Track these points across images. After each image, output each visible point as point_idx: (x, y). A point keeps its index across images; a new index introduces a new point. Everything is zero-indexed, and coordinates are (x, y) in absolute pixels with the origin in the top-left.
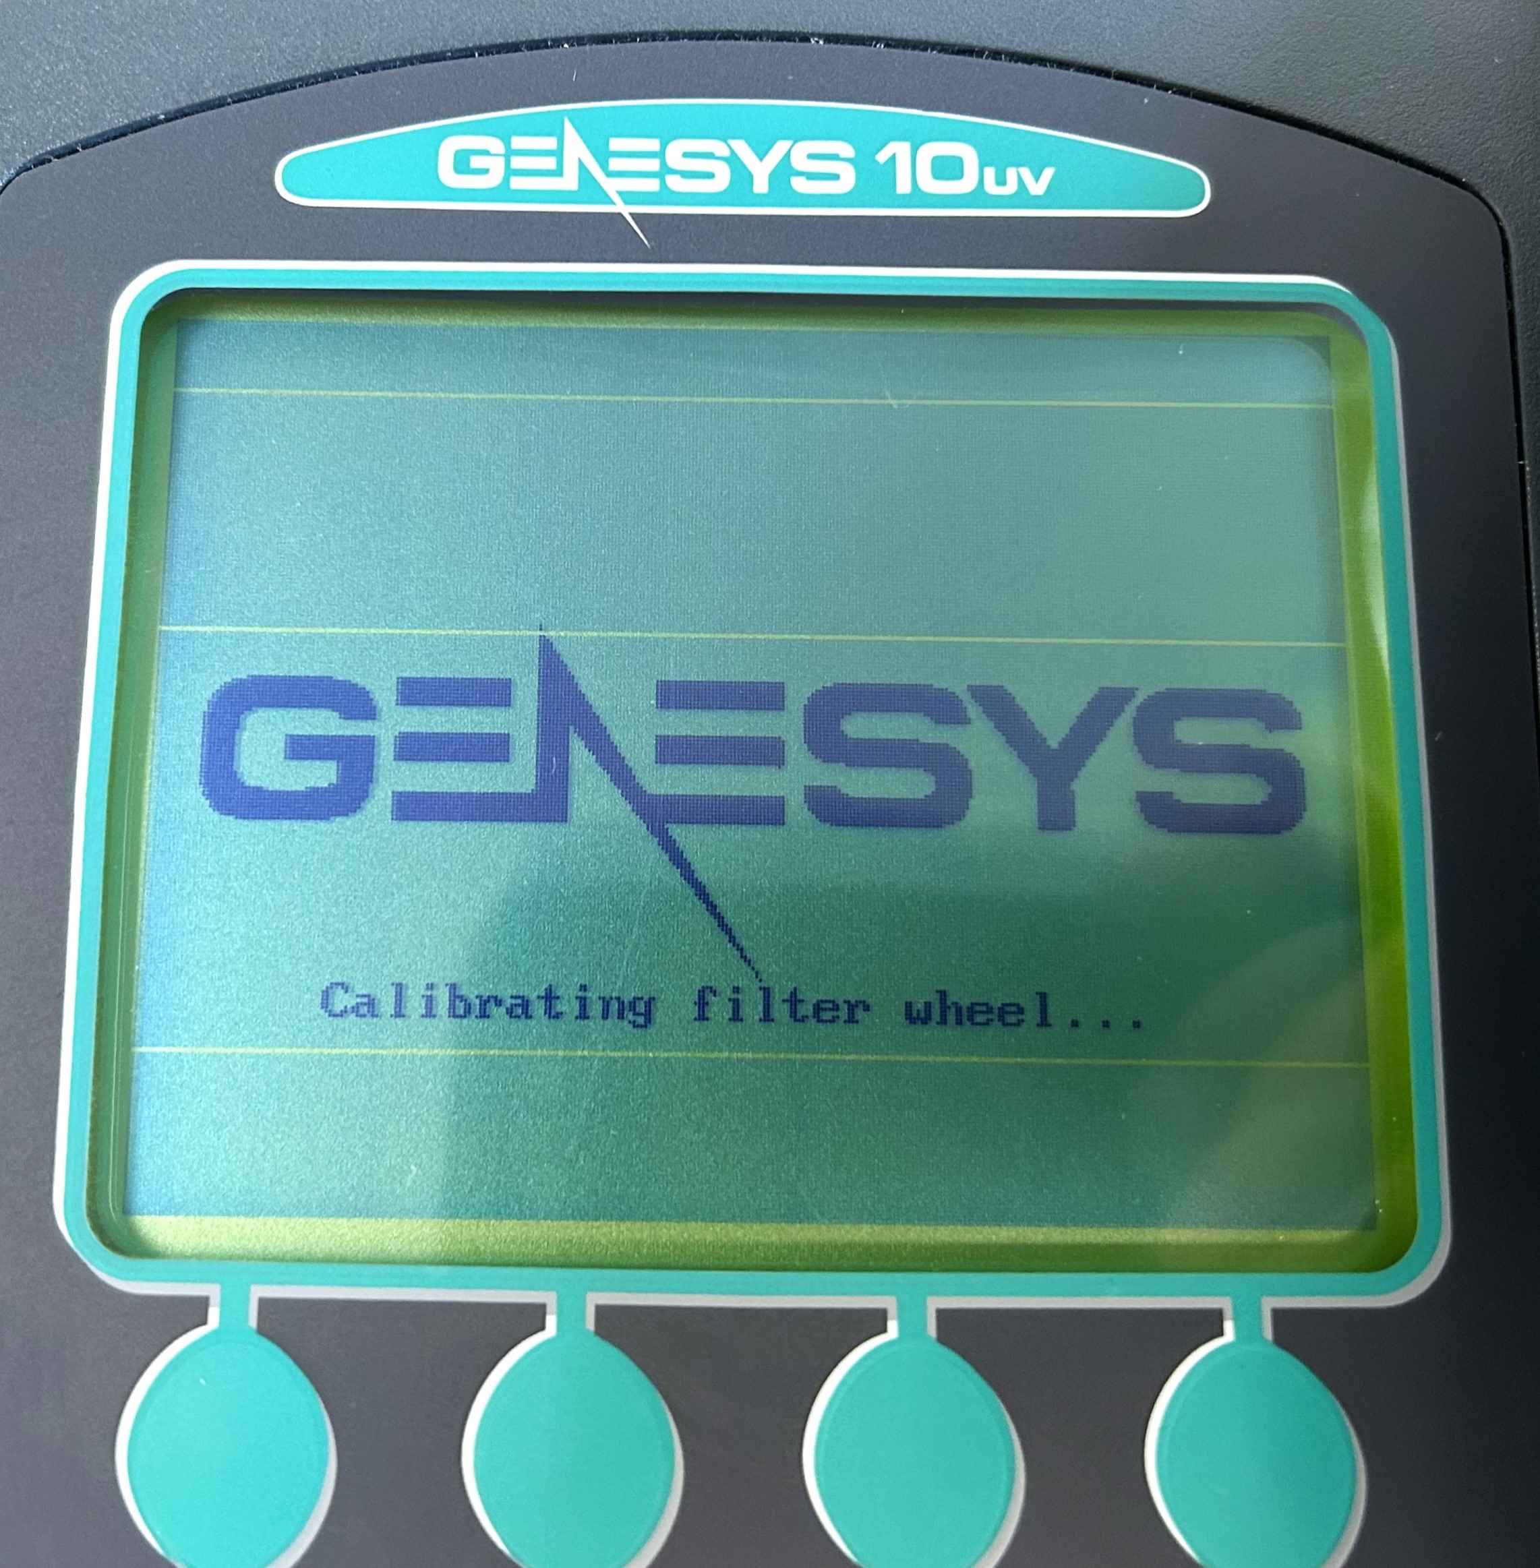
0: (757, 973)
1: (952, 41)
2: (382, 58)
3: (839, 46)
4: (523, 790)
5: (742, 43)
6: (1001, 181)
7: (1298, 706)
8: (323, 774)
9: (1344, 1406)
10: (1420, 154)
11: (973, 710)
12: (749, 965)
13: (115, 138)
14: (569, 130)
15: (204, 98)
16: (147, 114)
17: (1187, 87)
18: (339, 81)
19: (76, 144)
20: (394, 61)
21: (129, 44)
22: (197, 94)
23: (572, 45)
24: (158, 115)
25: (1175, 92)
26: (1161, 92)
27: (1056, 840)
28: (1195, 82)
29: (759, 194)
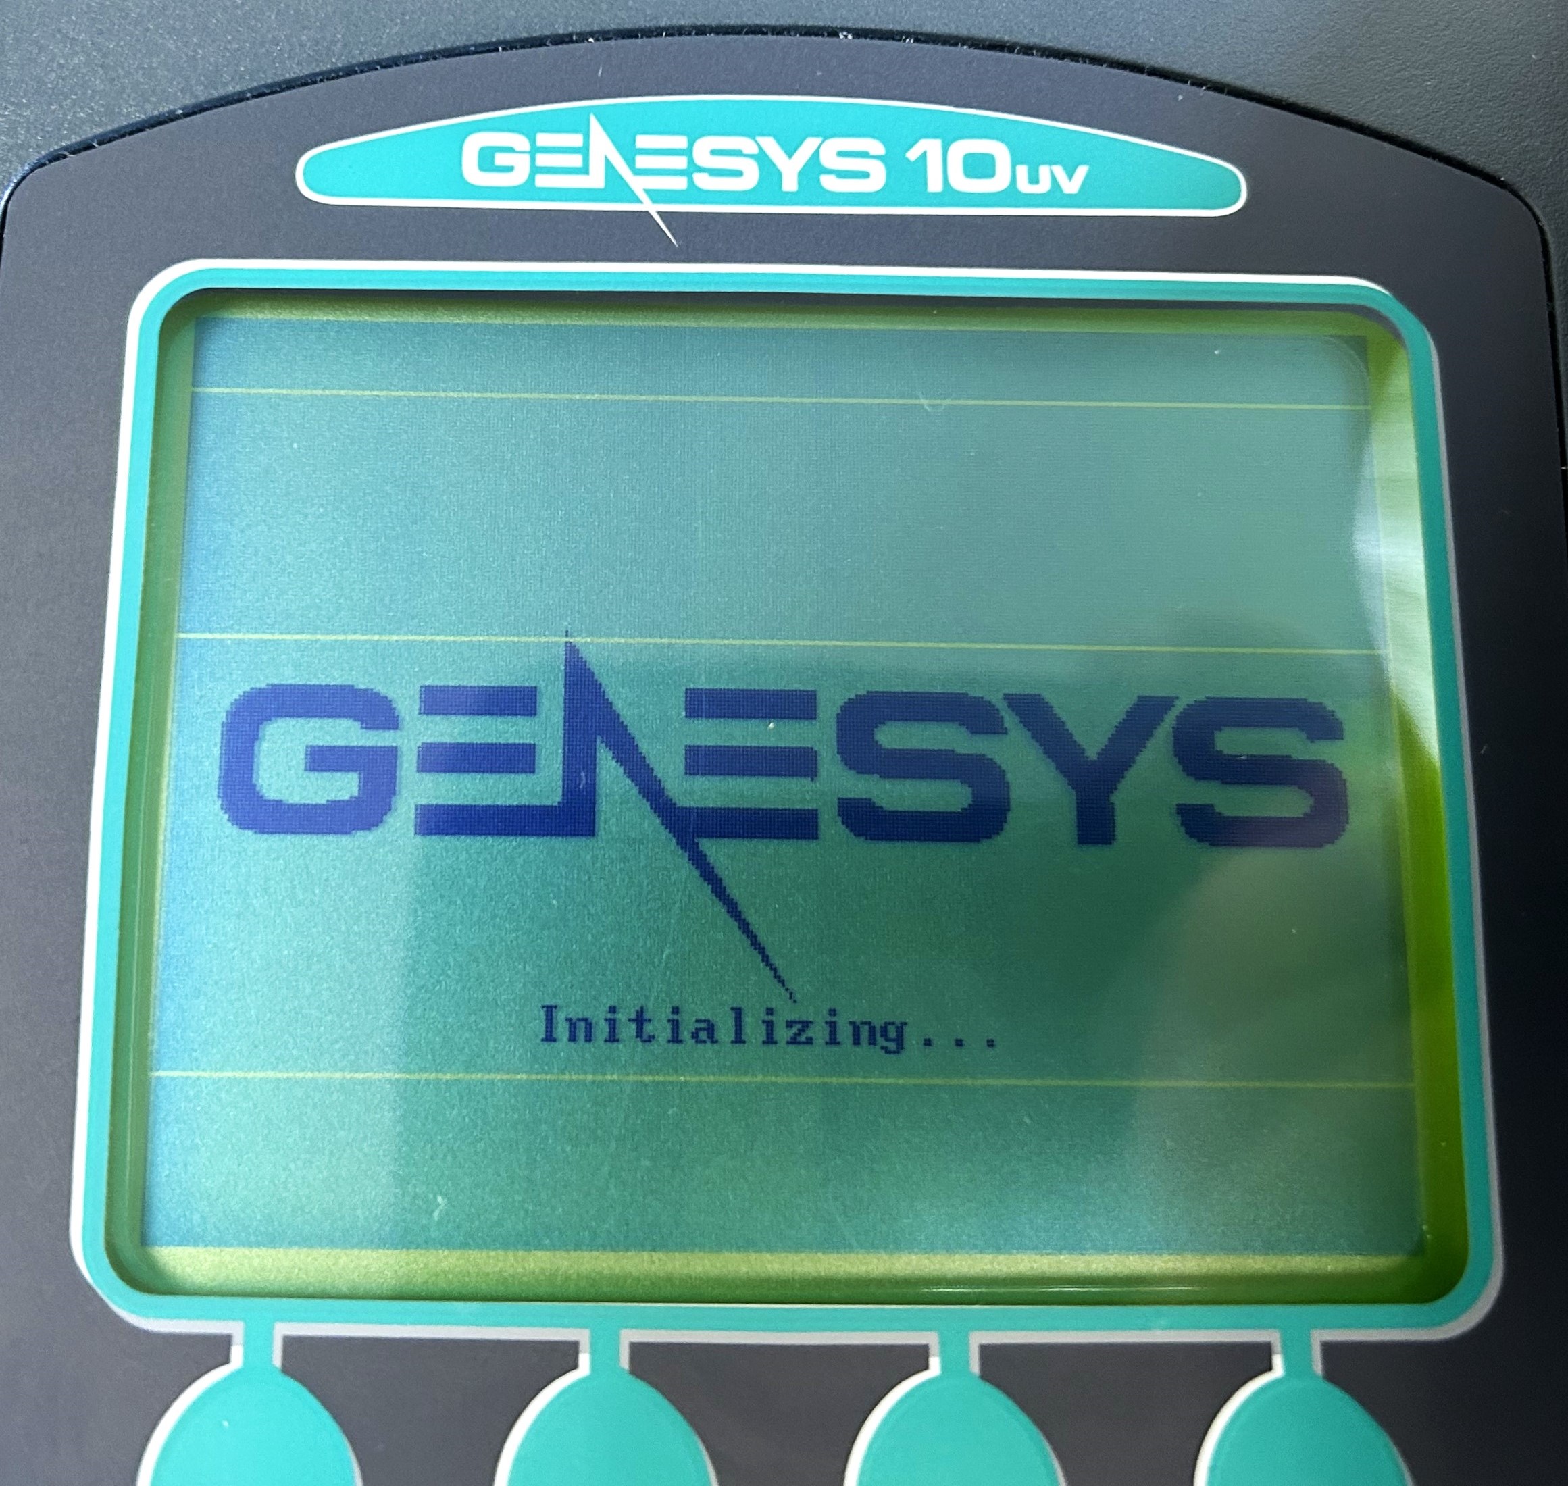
0: (791, 994)
1: (984, 36)
3: (867, 41)
4: (549, 803)
5: (771, 37)
6: (1034, 180)
7: (1341, 717)
8: (344, 787)
10: (1458, 153)
11: (1010, 719)
12: (783, 985)
13: (131, 133)
14: (595, 126)
16: (164, 109)
17: (1221, 83)
18: (361, 76)
19: (92, 139)
20: (418, 55)
21: (145, 37)
22: (216, 89)
23: (597, 40)
24: (175, 111)
25: (1208, 89)
26: (1194, 88)
27: (1094, 854)
28: (1229, 79)
29: (787, 193)
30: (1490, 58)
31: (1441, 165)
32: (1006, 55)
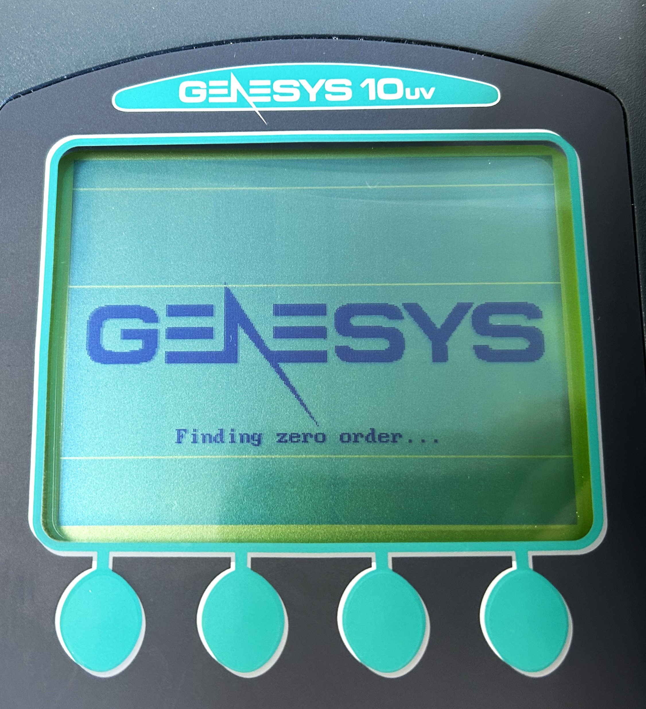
0: (316, 423)
2: (155, 51)
3: (345, 40)
4: (219, 350)
5: (305, 40)
6: (413, 93)
7: (542, 309)
8: (137, 345)
9: (564, 597)
10: (588, 78)
11: (405, 313)
12: (313, 419)
13: (47, 86)
14: (233, 77)
15: (83, 69)
16: (59, 76)
17: (490, 53)
18: (138, 60)
19: (31, 89)
20: (160, 51)
21: (52, 48)
22: (80, 67)
23: (234, 43)
24: (64, 77)
25: (485, 55)
26: (479, 55)
27: (440, 366)
28: (493, 51)
29: (312, 102)
30: (602, 39)
31: (582, 83)
32: (401, 44)
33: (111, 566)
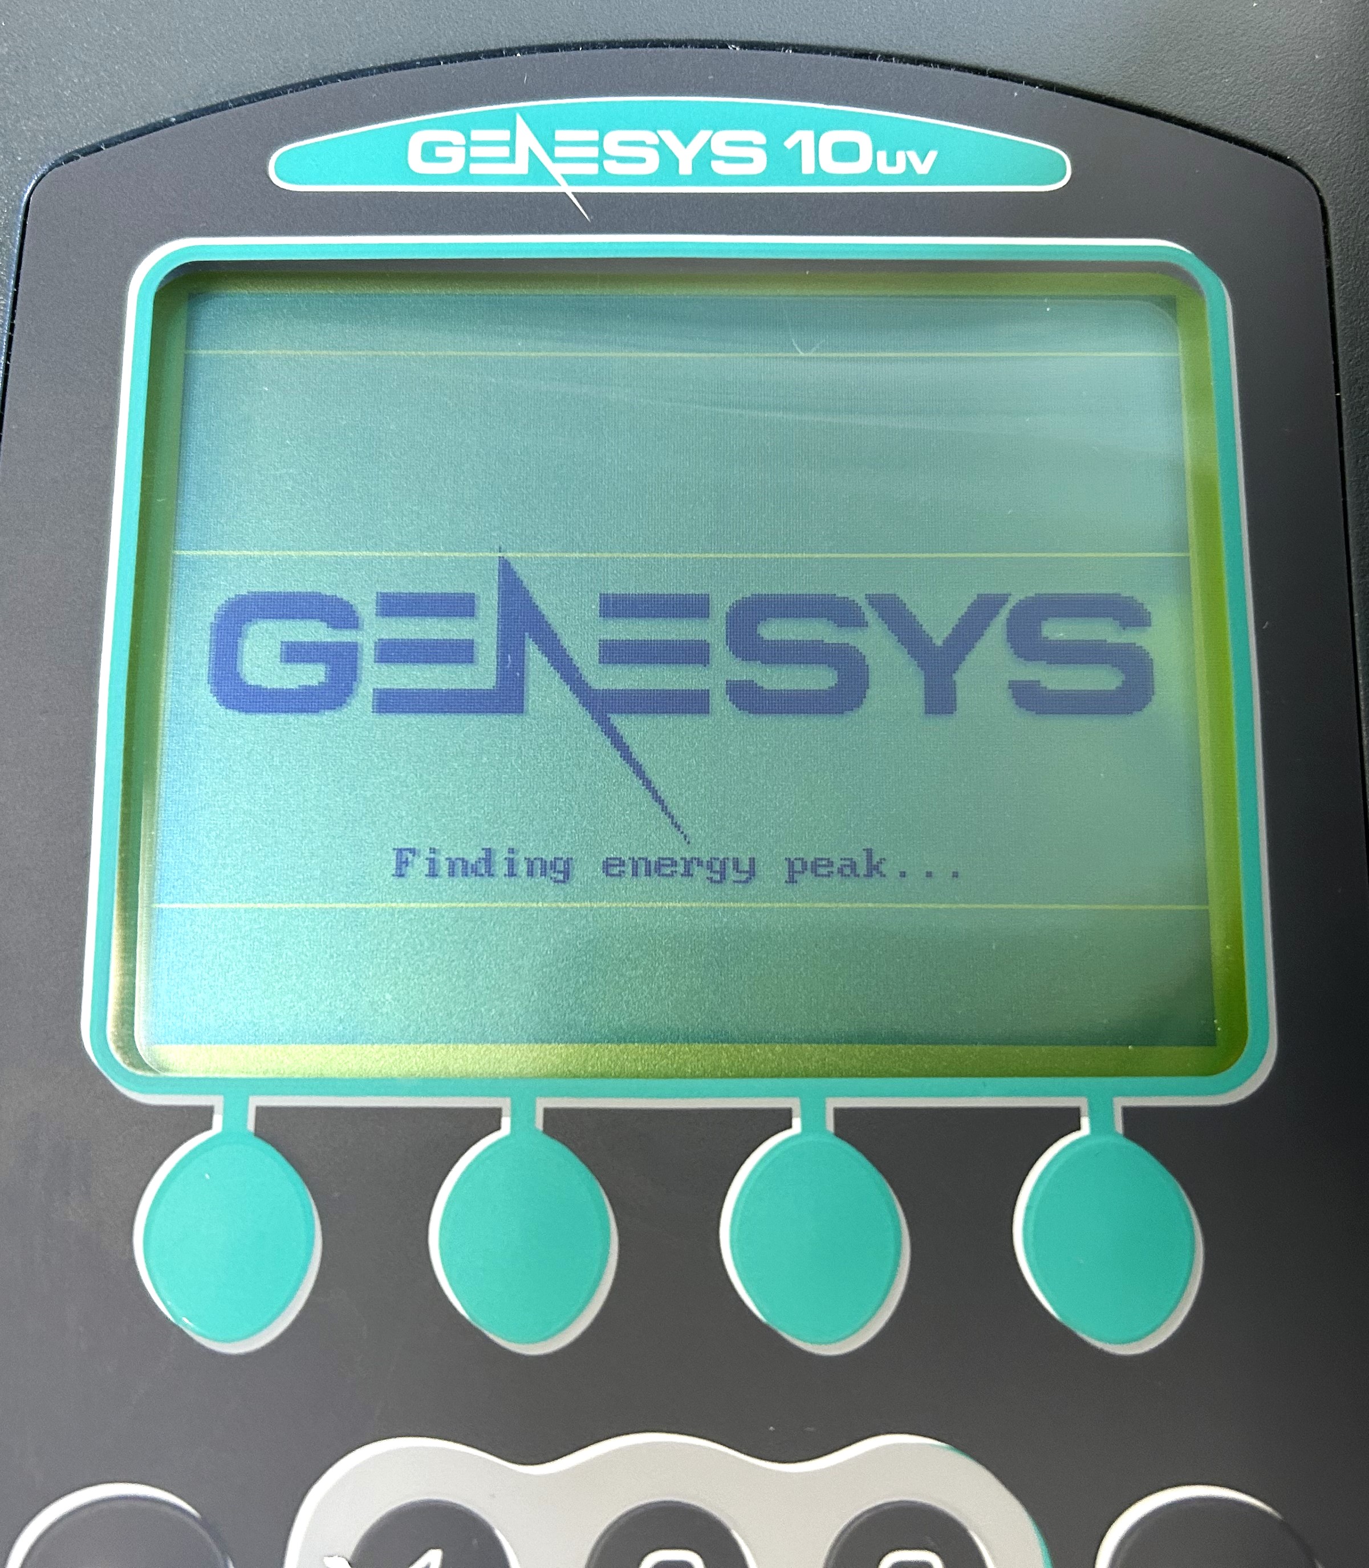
0: (685, 837)
1: (850, 46)
2: (361, 67)
3: (754, 52)
4: (487, 687)
5: (671, 49)
6: (892, 162)
7: (1149, 608)
8: (313, 675)
9: (1185, 1188)
10: (1251, 136)
11: (870, 615)
12: (679, 830)
13: (134, 137)
14: (520, 123)
15: (209, 104)
16: (160, 117)
17: (1050, 82)
18: (324, 87)
19: (100, 143)
20: (371, 69)
21: (145, 59)
22: (203, 100)
23: (523, 54)
24: (170, 118)
25: (1041, 87)
26: (1028, 87)
27: (940, 723)
28: (1057, 79)
29: (683, 176)
30: (1279, 59)
31: (1237, 147)
32: (869, 61)
33: (251, 1126)
